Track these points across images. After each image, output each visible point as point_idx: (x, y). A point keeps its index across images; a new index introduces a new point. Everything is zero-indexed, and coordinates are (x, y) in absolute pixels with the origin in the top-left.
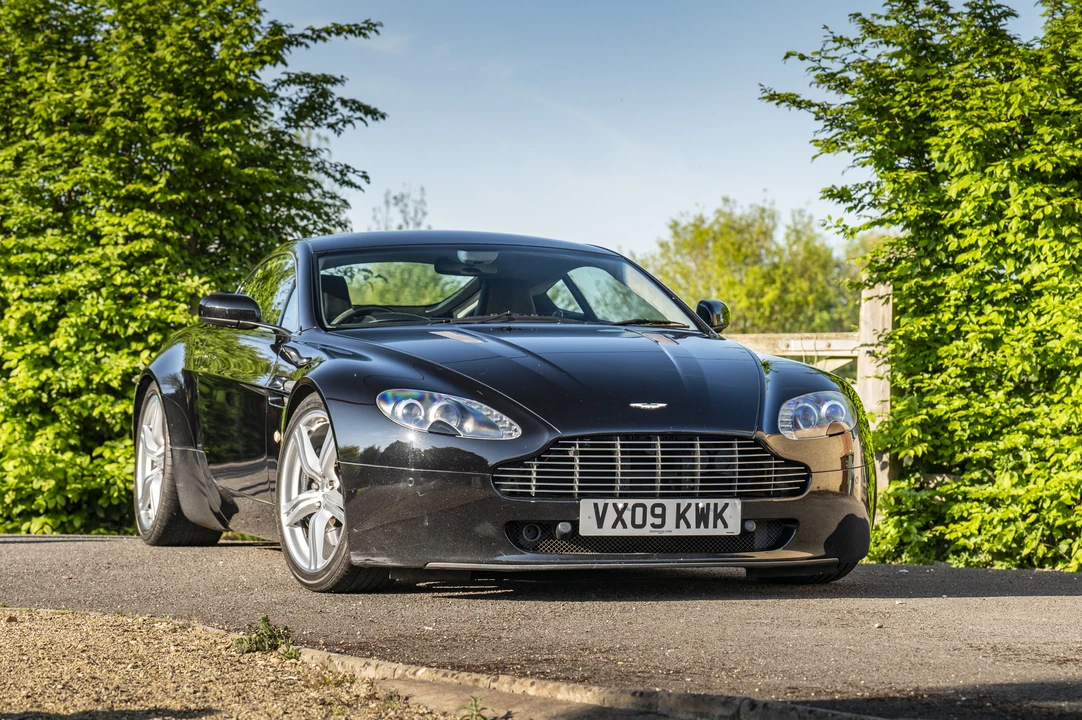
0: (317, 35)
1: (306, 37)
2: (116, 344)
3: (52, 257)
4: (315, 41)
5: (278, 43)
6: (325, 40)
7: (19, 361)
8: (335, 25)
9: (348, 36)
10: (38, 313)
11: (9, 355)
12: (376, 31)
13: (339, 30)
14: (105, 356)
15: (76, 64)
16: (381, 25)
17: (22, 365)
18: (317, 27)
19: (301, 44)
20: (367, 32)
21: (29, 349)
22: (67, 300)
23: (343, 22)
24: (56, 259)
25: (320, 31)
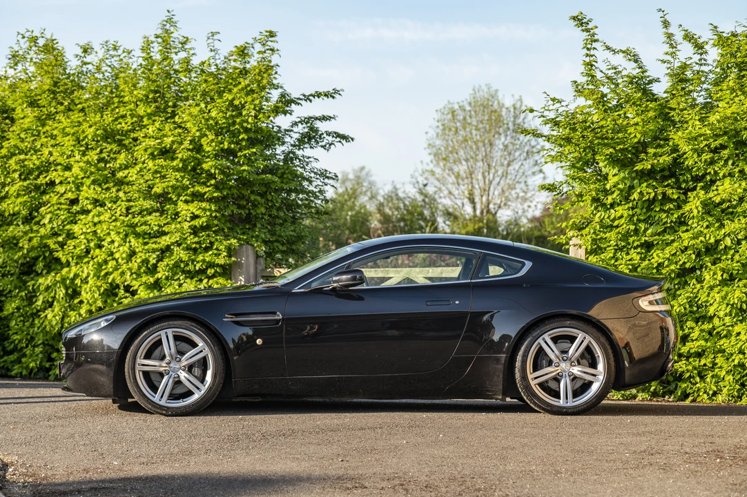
0: (307, 98)
1: (301, 99)
2: (191, 275)
3: (156, 228)
4: (306, 100)
5: (285, 104)
6: (311, 101)
7: (140, 286)
8: (317, 92)
9: (324, 98)
10: (151, 259)
11: (134, 283)
12: (340, 94)
13: (318, 95)
14: (185, 282)
15: (172, 120)
16: (343, 90)
17: (141, 288)
18: (307, 94)
19: (299, 104)
20: (334, 95)
21: (144, 279)
22: (166, 250)
23: (321, 90)
24: (159, 229)
25: (308, 96)
